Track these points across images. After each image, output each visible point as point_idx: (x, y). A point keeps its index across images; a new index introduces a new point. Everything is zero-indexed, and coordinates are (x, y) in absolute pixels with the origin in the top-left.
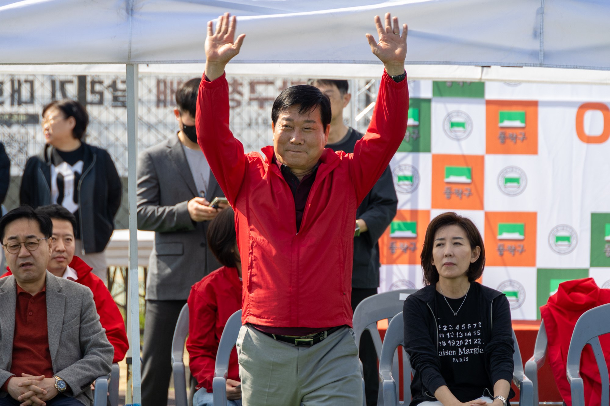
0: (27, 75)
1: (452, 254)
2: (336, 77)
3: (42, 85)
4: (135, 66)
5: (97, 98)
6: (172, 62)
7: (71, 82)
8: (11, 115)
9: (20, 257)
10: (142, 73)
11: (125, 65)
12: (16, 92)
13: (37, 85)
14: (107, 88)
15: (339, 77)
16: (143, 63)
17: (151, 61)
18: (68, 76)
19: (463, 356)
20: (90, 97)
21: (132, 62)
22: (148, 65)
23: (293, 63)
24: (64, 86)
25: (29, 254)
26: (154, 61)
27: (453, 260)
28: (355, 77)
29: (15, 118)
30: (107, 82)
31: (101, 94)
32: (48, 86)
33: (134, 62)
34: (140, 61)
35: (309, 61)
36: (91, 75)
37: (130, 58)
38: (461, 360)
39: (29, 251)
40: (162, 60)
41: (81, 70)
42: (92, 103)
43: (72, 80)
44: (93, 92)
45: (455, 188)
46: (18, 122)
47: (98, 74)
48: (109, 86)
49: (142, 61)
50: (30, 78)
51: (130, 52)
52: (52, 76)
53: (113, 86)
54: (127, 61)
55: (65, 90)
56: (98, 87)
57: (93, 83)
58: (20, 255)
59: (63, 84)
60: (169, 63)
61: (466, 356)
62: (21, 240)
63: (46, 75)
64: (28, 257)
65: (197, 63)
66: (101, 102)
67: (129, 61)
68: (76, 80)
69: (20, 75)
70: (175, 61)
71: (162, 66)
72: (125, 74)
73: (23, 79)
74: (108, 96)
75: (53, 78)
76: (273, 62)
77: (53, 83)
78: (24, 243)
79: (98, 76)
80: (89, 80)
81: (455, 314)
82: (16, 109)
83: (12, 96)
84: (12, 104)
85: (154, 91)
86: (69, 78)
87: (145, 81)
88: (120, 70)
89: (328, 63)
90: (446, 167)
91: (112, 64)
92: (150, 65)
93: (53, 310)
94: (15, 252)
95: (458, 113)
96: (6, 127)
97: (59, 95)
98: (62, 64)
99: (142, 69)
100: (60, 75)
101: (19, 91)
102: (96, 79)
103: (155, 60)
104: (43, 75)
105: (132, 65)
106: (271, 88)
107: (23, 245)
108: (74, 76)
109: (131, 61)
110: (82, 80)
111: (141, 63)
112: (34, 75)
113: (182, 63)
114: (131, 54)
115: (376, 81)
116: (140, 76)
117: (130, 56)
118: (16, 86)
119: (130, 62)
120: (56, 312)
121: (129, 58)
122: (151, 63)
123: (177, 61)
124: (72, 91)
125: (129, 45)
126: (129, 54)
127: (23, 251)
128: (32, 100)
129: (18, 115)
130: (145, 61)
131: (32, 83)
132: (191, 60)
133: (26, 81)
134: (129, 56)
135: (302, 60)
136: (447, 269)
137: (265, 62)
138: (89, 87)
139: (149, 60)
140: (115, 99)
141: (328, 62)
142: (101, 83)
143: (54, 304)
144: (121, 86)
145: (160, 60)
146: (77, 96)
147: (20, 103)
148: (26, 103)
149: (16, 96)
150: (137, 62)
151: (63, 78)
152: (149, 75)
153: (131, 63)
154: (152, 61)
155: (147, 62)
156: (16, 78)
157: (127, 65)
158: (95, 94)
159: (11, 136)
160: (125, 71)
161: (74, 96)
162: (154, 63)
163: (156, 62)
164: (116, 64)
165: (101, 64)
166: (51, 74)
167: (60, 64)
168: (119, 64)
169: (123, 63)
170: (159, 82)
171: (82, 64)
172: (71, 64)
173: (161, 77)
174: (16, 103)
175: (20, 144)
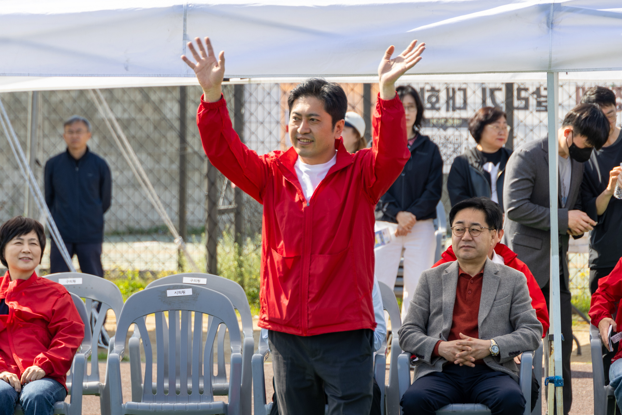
0: (460, 84)
3: (474, 92)
4: (555, 74)
5: (522, 103)
6: (589, 70)
7: (499, 89)
8: (446, 120)
9: (463, 240)
10: (562, 80)
12: (451, 98)
13: (469, 93)
14: (531, 95)
16: (562, 71)
17: (569, 69)
18: (496, 83)
20: (516, 103)
22: (567, 73)
24: (494, 93)
25: (471, 239)
26: (572, 69)
29: (450, 122)
30: (532, 89)
31: (527, 100)
32: (479, 93)
33: (554, 70)
34: (559, 70)
36: (517, 83)
37: (551, 67)
39: (472, 237)
40: (579, 68)
41: (507, 78)
42: (518, 108)
43: (500, 87)
44: (519, 98)
46: (453, 126)
47: (522, 82)
48: (533, 93)
49: (562, 70)
50: (464, 86)
51: (550, 61)
52: (483, 84)
53: (537, 92)
55: (495, 96)
56: (523, 94)
57: (519, 90)
58: (463, 239)
59: (492, 91)
60: (585, 71)
62: (467, 225)
63: (478, 83)
64: (469, 241)
65: (611, 70)
66: (526, 107)
67: (549, 69)
68: (504, 88)
69: (454, 84)
70: (591, 69)
71: (579, 73)
72: (546, 81)
73: (456, 87)
74: (533, 102)
75: (484, 86)
77: (484, 90)
78: (469, 228)
79: (522, 84)
80: (515, 87)
82: (450, 114)
83: (447, 102)
84: (447, 110)
85: (574, 96)
86: (498, 86)
87: (566, 87)
88: (541, 78)
91: (535, 72)
92: (568, 73)
93: (487, 288)
94: (460, 235)
96: (441, 130)
97: (488, 99)
98: (490, 73)
99: (562, 76)
100: (489, 83)
101: (453, 98)
102: (522, 87)
104: (475, 83)
105: (553, 73)
107: (467, 229)
108: (502, 83)
109: (551, 69)
110: (509, 87)
111: (560, 72)
112: (465, 83)
113: (597, 71)
116: (560, 83)
117: (551, 65)
118: (451, 93)
120: (490, 290)
121: (550, 67)
122: (570, 71)
123: (593, 69)
124: (500, 97)
125: (550, 55)
126: (550, 63)
127: (466, 235)
128: (465, 107)
129: (453, 119)
130: (564, 70)
131: (465, 91)
132: (605, 68)
133: (460, 89)
134: (550, 65)
138: (515, 93)
139: (568, 69)
140: (539, 104)
142: (526, 90)
143: (489, 283)
144: (544, 93)
146: (505, 102)
147: (454, 109)
148: (460, 109)
149: (451, 102)
150: (557, 70)
151: (492, 86)
152: (569, 83)
153: (551, 71)
154: (570, 69)
155: (566, 71)
156: (451, 86)
157: (547, 73)
158: (521, 100)
159: (446, 138)
160: (546, 79)
161: (502, 102)
162: (572, 71)
163: (574, 70)
164: (538, 72)
165: (525, 72)
166: (481, 82)
167: (488, 73)
168: (541, 72)
169: (544, 72)
170: (578, 89)
171: (508, 73)
172: (498, 73)
173: (580, 84)
174: (451, 109)
175: (454, 145)
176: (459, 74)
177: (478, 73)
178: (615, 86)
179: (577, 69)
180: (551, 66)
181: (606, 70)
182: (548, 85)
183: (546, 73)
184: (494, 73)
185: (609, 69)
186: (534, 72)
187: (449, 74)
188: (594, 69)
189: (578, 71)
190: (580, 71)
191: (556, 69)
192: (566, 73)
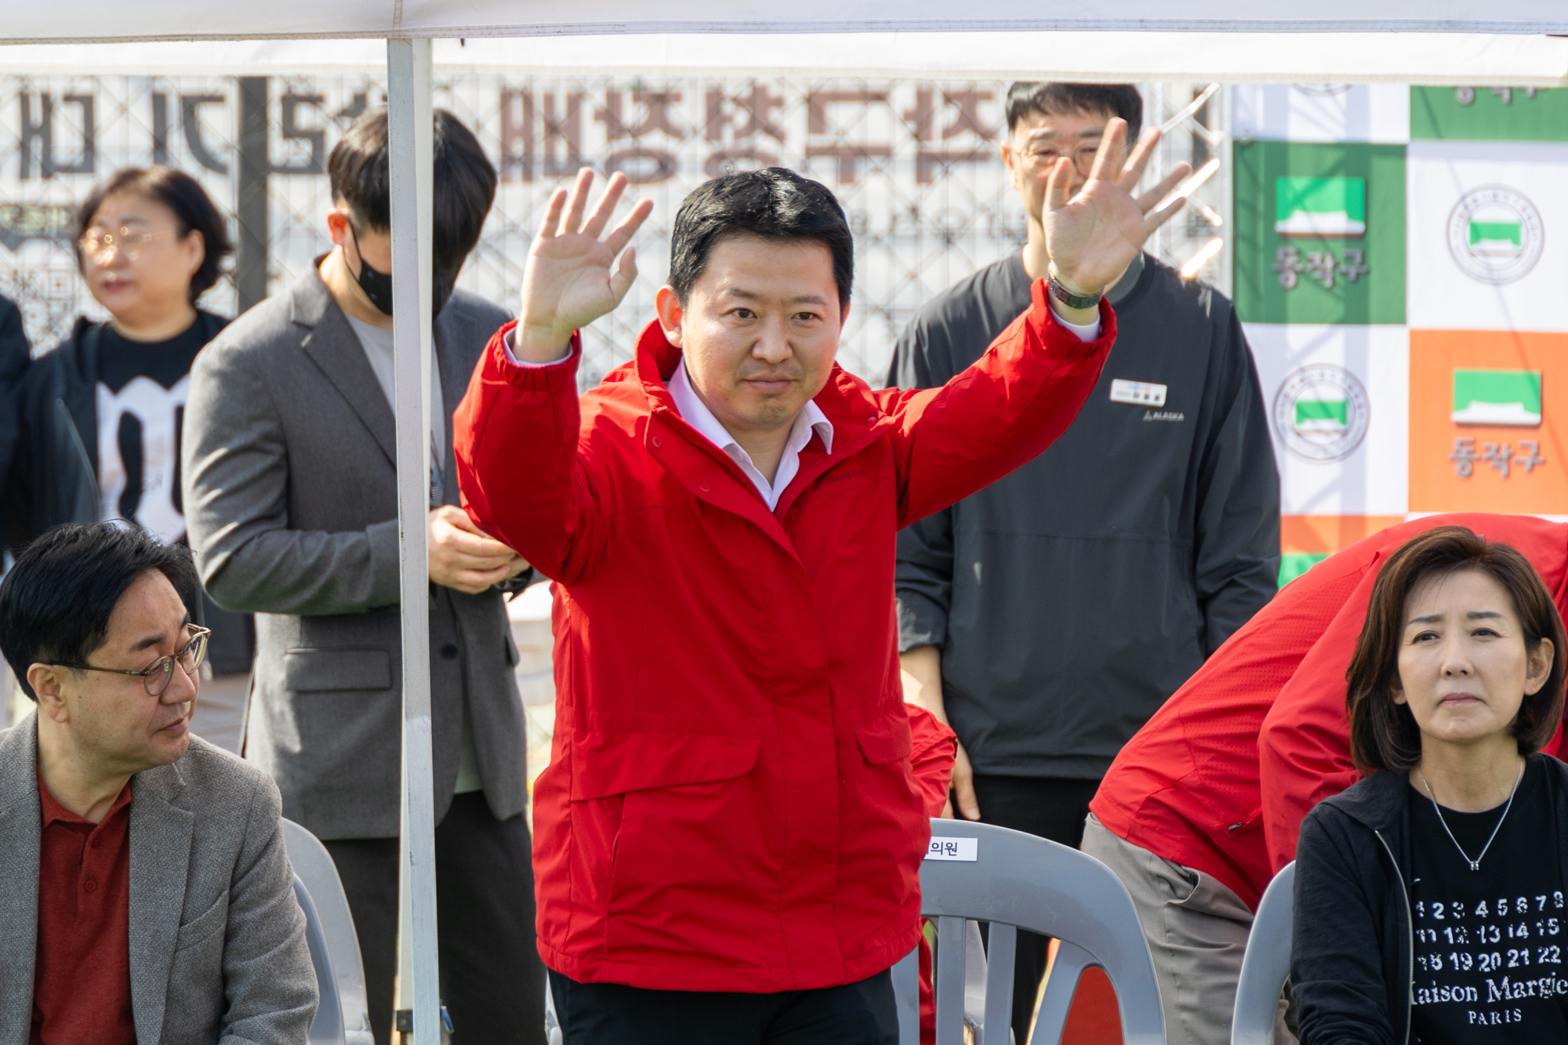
0: (72, 79)
1: (1468, 667)
2: (1085, 74)
3: (123, 109)
4: (417, 47)
5: (302, 152)
6: (540, 30)
7: (217, 99)
8: (20, 211)
10: (445, 66)
11: (383, 43)
12: (36, 133)
13: (104, 111)
14: (334, 120)
15: (1097, 74)
16: (445, 33)
17: (468, 29)
18: (204, 78)
19: (1502, 1005)
20: (279, 149)
21: (407, 31)
22: (462, 41)
23: (940, 29)
24: (196, 113)
26: (480, 28)
27: (1472, 687)
28: (1148, 76)
29: (34, 219)
30: (338, 99)
31: (317, 138)
32: (142, 115)
33: (414, 30)
34: (432, 29)
35: (993, 21)
36: (281, 77)
37: (401, 18)
38: (1495, 1018)
40: (504, 24)
41: (246, 58)
42: (286, 170)
43: (219, 93)
44: (289, 131)
45: (1487, 441)
46: (43, 235)
47: (305, 72)
48: (342, 114)
49: (441, 29)
50: (83, 87)
52: (154, 78)
54: (391, 29)
55: (199, 123)
56: (305, 117)
57: (290, 102)
59: (190, 105)
60: (528, 34)
61: (1513, 1004)
63: (135, 78)
65: (623, 32)
66: (315, 166)
67: (396, 28)
68: (232, 94)
69: (47, 78)
70: (549, 26)
72: (385, 72)
73: (57, 89)
75: (159, 86)
76: (872, 26)
77: (159, 102)
79: (301, 79)
80: (276, 90)
81: (1475, 865)
82: (35, 190)
83: (24, 147)
84: (24, 174)
85: (493, 126)
86: (210, 86)
87: (461, 93)
88: (369, 57)
89: (1056, 28)
90: (1457, 371)
91: (344, 37)
92: (468, 41)
93: (149, 871)
95: (1496, 192)
97: (177, 141)
99: (445, 53)
100: (178, 78)
101: (45, 131)
102: (301, 90)
103: (485, 24)
104: (126, 78)
105: (408, 41)
106: (876, 111)
108: (228, 78)
109: (403, 28)
110: (253, 90)
111: (436, 36)
112: (92, 77)
113: (572, 33)
114: (402, 6)
115: (1221, 86)
116: (440, 77)
117: (401, 13)
118: (37, 115)
119: (399, 31)
120: (160, 878)
121: (398, 18)
122: (472, 36)
123: (556, 26)
124: (221, 128)
126: (398, 6)
128: (88, 160)
129: (45, 208)
130: (449, 29)
131: (87, 103)
132: (602, 24)
133: (69, 98)
134: (398, 12)
135: (970, 22)
136: (1454, 713)
137: (846, 27)
138: (275, 114)
139: (463, 25)
141: (1057, 25)
142: (315, 100)
143: (155, 847)
145: (499, 24)
146: (237, 147)
147: (49, 171)
148: (69, 169)
149: (37, 145)
150: (424, 30)
151: (191, 87)
152: (473, 76)
153: (402, 33)
154: (474, 28)
155: (458, 32)
156: (37, 87)
157: (388, 40)
158: (297, 139)
159: (19, 280)
160: (384, 61)
161: (228, 147)
162: (482, 35)
163: (485, 31)
164: (355, 37)
165: (305, 38)
166: (146, 73)
167: (169, 40)
168: (364, 37)
169: (378, 37)
170: (506, 97)
171: (243, 39)
172: (206, 39)
173: (515, 81)
174: (36, 170)
175: (48, 306)
176: (62, 43)
177: (131, 41)
178: (645, 89)
179: (497, 28)
180: (404, 16)
181: (605, 32)
182: (389, 85)
183: (385, 40)
184: (192, 40)
185: (617, 28)
186: (337, 38)
187: (25, 43)
188: (561, 29)
189: (501, 35)
190: (510, 35)
191: (423, 27)
192: (459, 41)
